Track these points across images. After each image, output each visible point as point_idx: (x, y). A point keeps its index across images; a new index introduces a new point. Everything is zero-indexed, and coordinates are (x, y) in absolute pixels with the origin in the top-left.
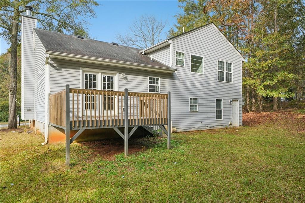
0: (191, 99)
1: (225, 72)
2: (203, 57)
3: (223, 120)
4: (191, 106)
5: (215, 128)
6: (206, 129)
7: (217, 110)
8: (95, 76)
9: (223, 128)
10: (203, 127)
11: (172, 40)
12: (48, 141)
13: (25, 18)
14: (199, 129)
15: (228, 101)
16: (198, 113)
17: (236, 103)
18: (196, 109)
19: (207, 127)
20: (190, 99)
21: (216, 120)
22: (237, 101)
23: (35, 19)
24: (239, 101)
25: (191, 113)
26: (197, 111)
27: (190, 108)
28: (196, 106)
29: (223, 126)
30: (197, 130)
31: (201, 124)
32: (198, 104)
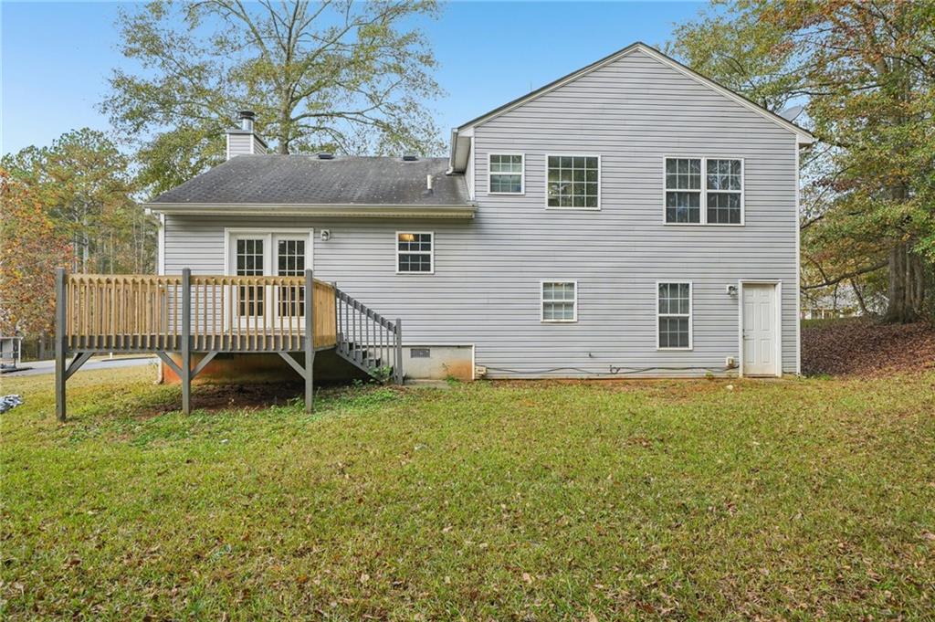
0: (546, 285)
1: (704, 191)
2: (597, 158)
3: (691, 351)
4: (546, 305)
5: (651, 374)
6: (614, 376)
7: (660, 318)
8: (260, 243)
9: (692, 375)
10: (598, 368)
11: (476, 127)
12: (163, 379)
13: (232, 136)
14: (579, 376)
15: (722, 286)
16: (577, 328)
17: (768, 296)
18: (569, 315)
19: (619, 369)
20: (542, 286)
21: (659, 351)
22: (775, 285)
23: (249, 134)
24: (779, 286)
25: (546, 328)
26: (575, 320)
27: (544, 313)
28: (570, 305)
29: (694, 370)
30: (570, 376)
31: (589, 360)
32: (575, 300)
